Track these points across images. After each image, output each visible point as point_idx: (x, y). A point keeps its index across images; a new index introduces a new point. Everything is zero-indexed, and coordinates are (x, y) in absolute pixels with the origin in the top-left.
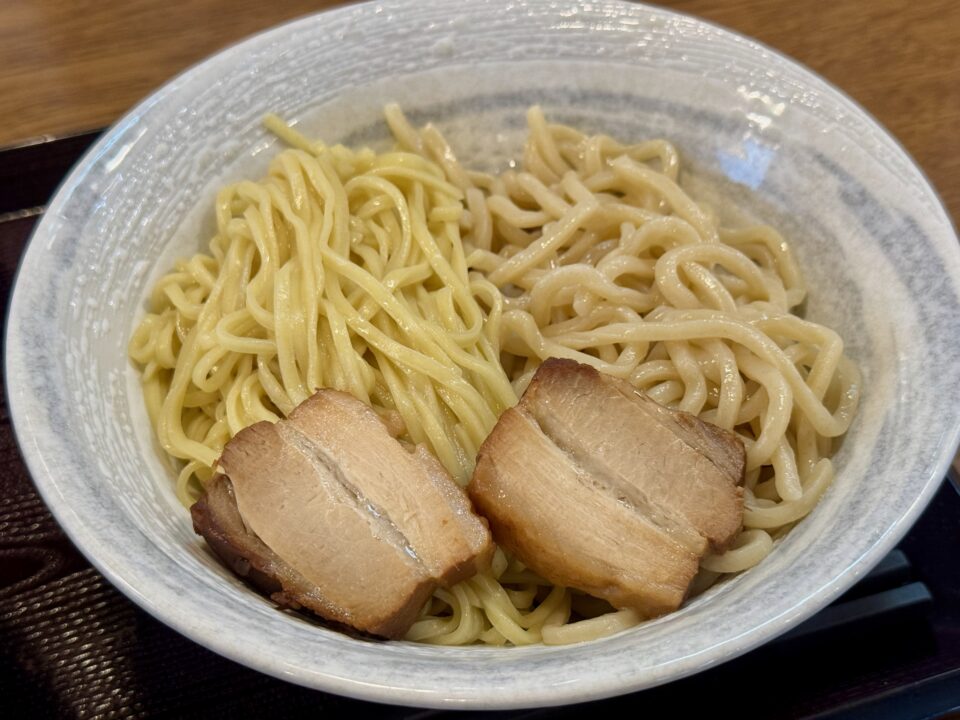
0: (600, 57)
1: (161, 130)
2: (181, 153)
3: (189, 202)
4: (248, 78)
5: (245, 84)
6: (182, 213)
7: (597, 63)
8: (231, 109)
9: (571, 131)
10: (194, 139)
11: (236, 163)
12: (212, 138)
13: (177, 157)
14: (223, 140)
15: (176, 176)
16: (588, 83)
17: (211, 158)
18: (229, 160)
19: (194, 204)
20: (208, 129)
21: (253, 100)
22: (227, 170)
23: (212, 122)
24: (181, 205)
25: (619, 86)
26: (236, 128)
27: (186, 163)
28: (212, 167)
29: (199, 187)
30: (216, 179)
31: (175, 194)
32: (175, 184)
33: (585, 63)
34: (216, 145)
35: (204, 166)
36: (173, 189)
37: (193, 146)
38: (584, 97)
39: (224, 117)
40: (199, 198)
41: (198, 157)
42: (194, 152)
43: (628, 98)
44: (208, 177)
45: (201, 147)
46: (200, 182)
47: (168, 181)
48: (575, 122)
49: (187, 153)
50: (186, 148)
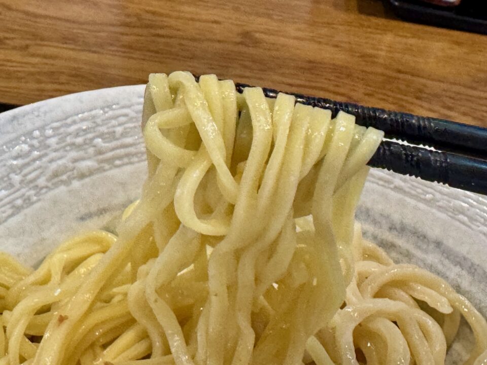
0: (426, 202)
1: (29, 134)
2: (39, 158)
3: (28, 202)
4: (126, 115)
5: (122, 119)
6: (17, 210)
7: (422, 206)
8: (101, 136)
9: (381, 252)
10: (56, 150)
11: (87, 180)
12: (74, 154)
13: (34, 160)
14: (83, 159)
15: (25, 175)
16: (410, 219)
17: (65, 170)
18: (82, 176)
19: (33, 203)
20: (73, 145)
21: (124, 135)
22: (76, 184)
23: (79, 140)
24: (19, 202)
25: (434, 232)
26: (100, 152)
27: (40, 167)
28: (64, 177)
29: (44, 190)
30: (63, 188)
31: (18, 190)
32: (22, 182)
33: (413, 202)
34: (75, 161)
35: (56, 175)
36: (18, 186)
37: (54, 155)
38: (402, 229)
39: (92, 139)
40: (39, 200)
41: (54, 166)
42: (51, 161)
43: (438, 244)
44: (56, 185)
45: (60, 158)
46: (47, 187)
47: (16, 178)
48: (388, 246)
49: (45, 159)
50: (46, 155)
